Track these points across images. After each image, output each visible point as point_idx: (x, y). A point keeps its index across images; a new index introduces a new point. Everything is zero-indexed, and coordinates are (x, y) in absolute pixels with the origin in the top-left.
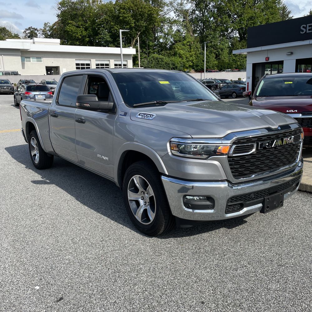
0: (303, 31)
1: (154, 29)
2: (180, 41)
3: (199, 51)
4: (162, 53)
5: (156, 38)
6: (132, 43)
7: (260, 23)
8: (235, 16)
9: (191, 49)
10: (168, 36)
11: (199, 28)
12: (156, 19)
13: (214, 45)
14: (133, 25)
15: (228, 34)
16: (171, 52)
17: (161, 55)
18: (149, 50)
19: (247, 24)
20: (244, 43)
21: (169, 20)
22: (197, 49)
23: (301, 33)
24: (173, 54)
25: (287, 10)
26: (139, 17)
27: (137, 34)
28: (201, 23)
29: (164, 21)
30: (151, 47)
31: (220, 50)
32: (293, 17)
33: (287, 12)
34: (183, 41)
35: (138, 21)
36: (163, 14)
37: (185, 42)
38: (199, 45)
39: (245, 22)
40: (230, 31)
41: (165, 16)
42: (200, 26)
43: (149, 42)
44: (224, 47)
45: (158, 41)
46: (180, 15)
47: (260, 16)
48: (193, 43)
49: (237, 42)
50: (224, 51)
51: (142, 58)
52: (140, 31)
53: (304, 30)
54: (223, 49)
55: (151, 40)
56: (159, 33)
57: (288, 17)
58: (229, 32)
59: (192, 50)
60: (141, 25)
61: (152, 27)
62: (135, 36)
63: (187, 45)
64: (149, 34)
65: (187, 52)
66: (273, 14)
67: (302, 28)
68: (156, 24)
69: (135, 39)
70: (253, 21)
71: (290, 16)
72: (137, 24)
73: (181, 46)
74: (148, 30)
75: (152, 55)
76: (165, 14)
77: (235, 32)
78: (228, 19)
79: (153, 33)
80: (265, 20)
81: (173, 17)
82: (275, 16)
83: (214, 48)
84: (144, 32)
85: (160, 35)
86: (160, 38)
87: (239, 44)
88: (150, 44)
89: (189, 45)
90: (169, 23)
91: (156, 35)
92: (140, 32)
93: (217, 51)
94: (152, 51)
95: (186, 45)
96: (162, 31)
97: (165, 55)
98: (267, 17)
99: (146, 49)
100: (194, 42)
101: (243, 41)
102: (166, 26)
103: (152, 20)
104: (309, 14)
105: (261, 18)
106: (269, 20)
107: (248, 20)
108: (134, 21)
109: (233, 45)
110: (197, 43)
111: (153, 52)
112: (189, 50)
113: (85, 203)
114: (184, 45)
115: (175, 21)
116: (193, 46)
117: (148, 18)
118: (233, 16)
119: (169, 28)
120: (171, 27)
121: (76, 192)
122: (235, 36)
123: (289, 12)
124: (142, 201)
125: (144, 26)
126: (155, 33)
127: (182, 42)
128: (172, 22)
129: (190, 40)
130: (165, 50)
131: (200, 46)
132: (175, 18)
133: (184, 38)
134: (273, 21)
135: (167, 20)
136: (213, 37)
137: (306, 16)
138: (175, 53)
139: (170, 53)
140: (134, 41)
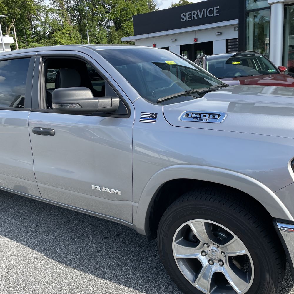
0: (183, 19)
1: (29, 17)
2: (59, 30)
3: (79, 40)
4: (42, 42)
5: (32, 27)
6: (7, 32)
7: (132, 13)
8: (109, 7)
9: (71, 37)
10: (45, 24)
11: (76, 17)
12: (31, 7)
13: (93, 34)
14: (6, 12)
15: (104, 24)
16: (51, 40)
17: (41, 43)
18: (27, 39)
19: (121, 15)
20: (120, 32)
21: (45, 8)
22: (78, 37)
23: (182, 20)
24: (54, 42)
25: (153, 3)
26: (12, 4)
27: (12, 22)
28: (77, 12)
29: (40, 9)
30: (29, 36)
31: (99, 39)
32: (159, 9)
33: (153, 4)
34: (62, 29)
35: (11, 8)
36: (38, 2)
37: (64, 31)
38: (78, 34)
39: (119, 13)
40: (106, 20)
41: (39, 4)
42: (76, 15)
43: (26, 31)
44: (103, 36)
45: (35, 29)
46: (55, 3)
47: (132, 7)
48: (72, 32)
49: (114, 31)
50: (103, 39)
51: (20, 47)
52: (15, 18)
53: (185, 18)
54: (102, 38)
55: (28, 29)
56: (35, 21)
57: (155, 9)
58: (105, 22)
59: (73, 39)
60: (15, 13)
61: (27, 14)
62: (9, 24)
63: (67, 34)
64: (25, 22)
65: (68, 40)
66: (142, 6)
67: (182, 16)
68: (31, 11)
69: (10, 27)
70: (126, 12)
71: (156, 8)
72: (11, 11)
73: (61, 35)
74: (24, 18)
75: (31, 44)
76: (39, 2)
77: (111, 22)
78: (102, 9)
79: (29, 21)
80: (136, 11)
81: (48, 6)
82: (144, 8)
83: (93, 37)
84: (19, 19)
85: (37, 23)
86: (38, 26)
87: (116, 33)
88: (27, 32)
89: (69, 34)
90: (44, 11)
91: (33, 24)
92: (15, 20)
93: (97, 40)
94: (30, 40)
95: (65, 34)
96: (38, 20)
97: (46, 44)
98: (137, 8)
99: (24, 38)
100: (73, 30)
101: (119, 30)
102: (42, 14)
103: (26, 7)
104: (171, 7)
105: (133, 9)
106: (139, 11)
107: (121, 11)
108: (7, 8)
109: (111, 34)
110: (77, 31)
111: (32, 41)
112: (69, 38)
113: (68, 264)
114: (63, 33)
115: (51, 9)
116: (73, 35)
117: (22, 5)
118: (107, 6)
119: (45, 17)
120: (47, 15)
121: (35, 239)
122: (111, 26)
123: (155, 5)
124: (204, 257)
125: (18, 13)
126: (31, 21)
127: (61, 31)
128: (48, 11)
129: (69, 29)
130: (45, 39)
131: (80, 35)
132: (50, 6)
133: (63, 27)
134: (144, 12)
135: (43, 8)
136: (92, 27)
137: (169, 8)
138: (55, 42)
139: (50, 42)
140: (9, 29)
